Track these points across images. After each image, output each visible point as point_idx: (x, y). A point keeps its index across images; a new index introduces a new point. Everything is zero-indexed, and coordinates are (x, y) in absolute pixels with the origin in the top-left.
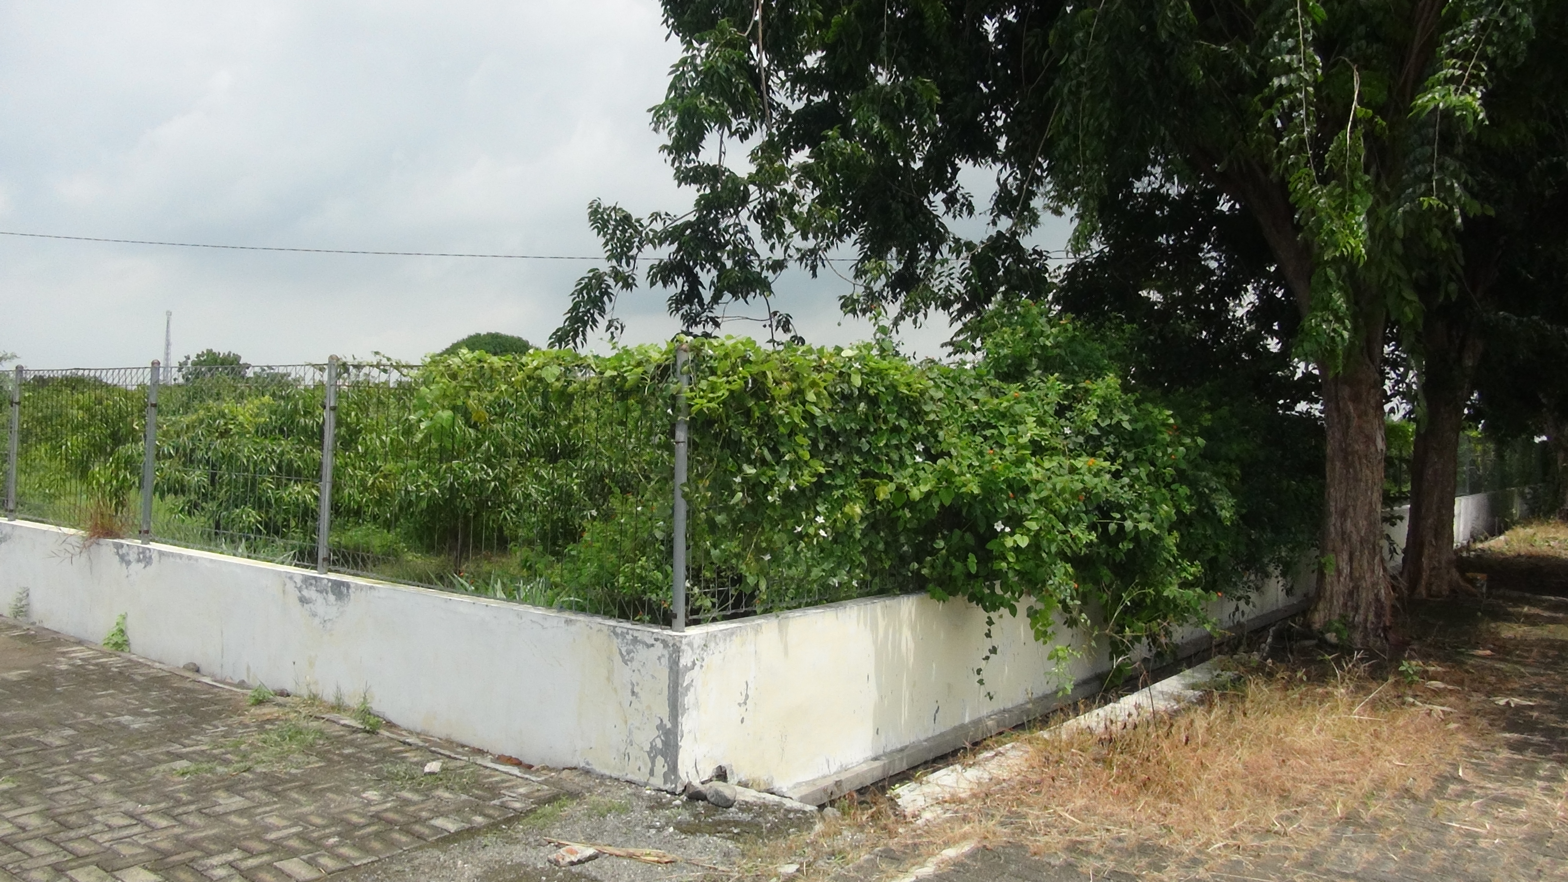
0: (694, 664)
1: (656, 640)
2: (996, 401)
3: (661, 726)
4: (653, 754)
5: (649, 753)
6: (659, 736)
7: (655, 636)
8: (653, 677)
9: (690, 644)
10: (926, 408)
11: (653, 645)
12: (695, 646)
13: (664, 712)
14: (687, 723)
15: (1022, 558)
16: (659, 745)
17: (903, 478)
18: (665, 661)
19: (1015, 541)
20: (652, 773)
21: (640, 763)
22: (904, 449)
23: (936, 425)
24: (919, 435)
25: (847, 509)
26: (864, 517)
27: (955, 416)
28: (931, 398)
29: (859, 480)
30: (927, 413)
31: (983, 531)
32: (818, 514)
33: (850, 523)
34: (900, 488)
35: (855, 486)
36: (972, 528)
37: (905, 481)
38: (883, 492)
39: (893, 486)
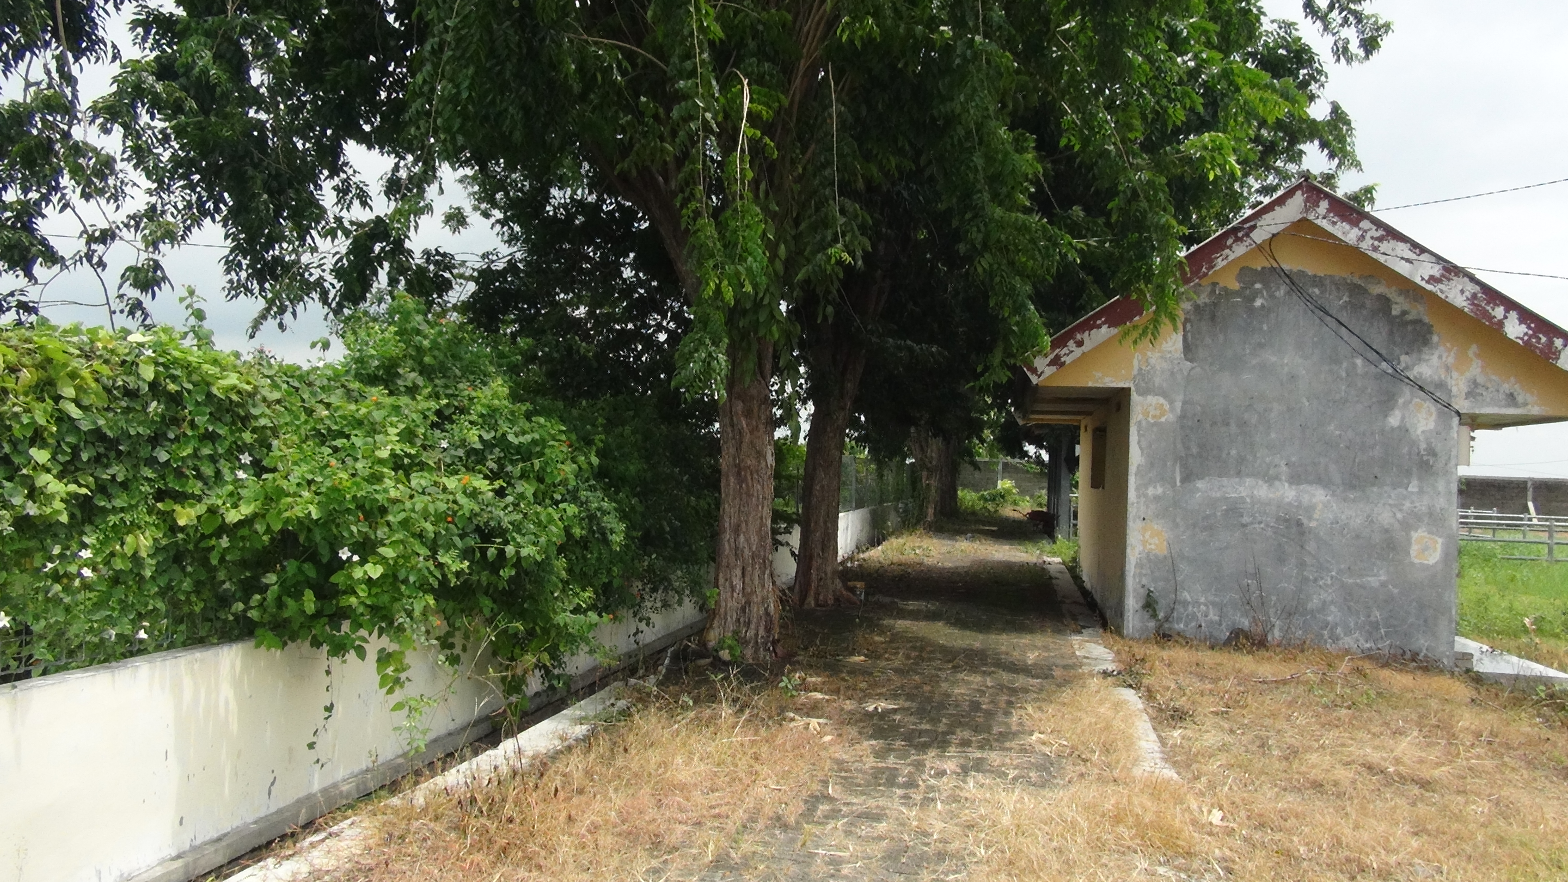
2: (353, 406)
10: (255, 412)
15: (374, 591)
17: (216, 498)
19: (365, 572)
22: (222, 461)
23: (269, 432)
24: (245, 444)
25: (129, 539)
26: (157, 550)
27: (297, 422)
28: (264, 400)
29: (151, 501)
30: (256, 418)
31: (325, 560)
32: (85, 546)
33: (135, 557)
34: (212, 511)
35: (143, 508)
36: (312, 557)
37: (220, 502)
38: (185, 516)
39: (201, 509)
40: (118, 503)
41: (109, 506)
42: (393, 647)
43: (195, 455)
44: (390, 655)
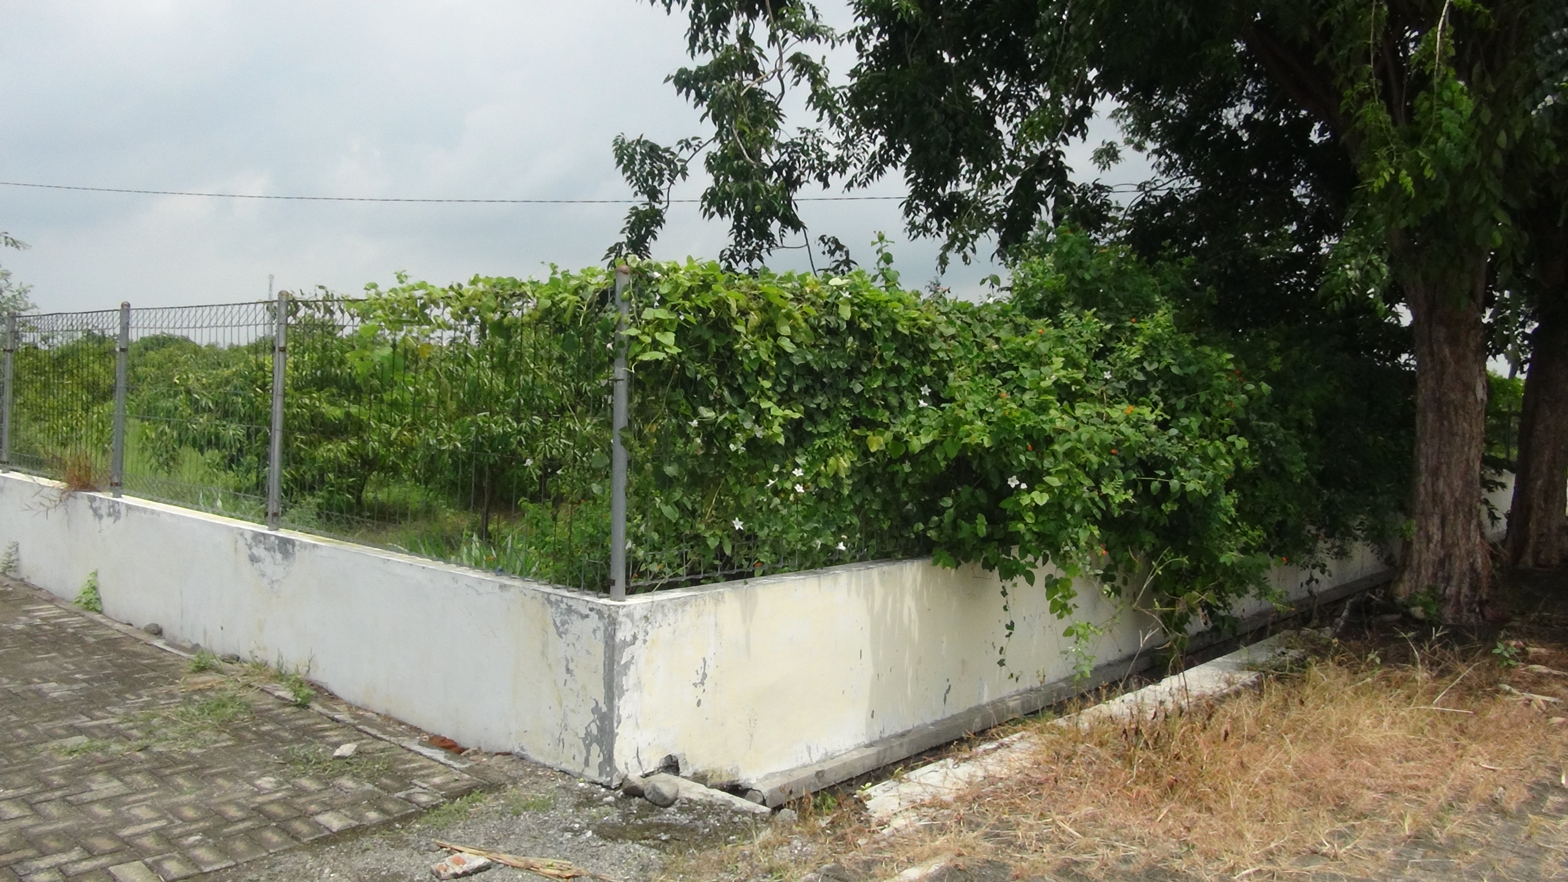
0: (635, 638)
1: (591, 610)
2: (1020, 339)
3: (596, 710)
4: (589, 740)
5: (584, 740)
6: (594, 721)
7: (590, 605)
8: (588, 652)
9: (629, 616)
10: (934, 346)
11: (587, 616)
12: (637, 617)
13: (599, 694)
14: (625, 706)
15: (1041, 518)
16: (595, 731)
17: (901, 427)
18: (600, 634)
19: (1033, 500)
20: (587, 763)
21: (574, 751)
22: (906, 392)
23: (945, 365)
24: (925, 376)
25: (831, 461)
26: (854, 471)
27: (971, 356)
28: (942, 335)
29: (848, 428)
30: (935, 352)
31: (996, 486)
32: (797, 466)
33: (836, 477)
34: (897, 438)
35: (842, 434)
36: (984, 484)
37: (904, 430)
38: (876, 443)
39: (889, 435)
40: (823, 429)
41: (815, 432)
42: (1059, 574)
43: (883, 387)
44: (1056, 581)
